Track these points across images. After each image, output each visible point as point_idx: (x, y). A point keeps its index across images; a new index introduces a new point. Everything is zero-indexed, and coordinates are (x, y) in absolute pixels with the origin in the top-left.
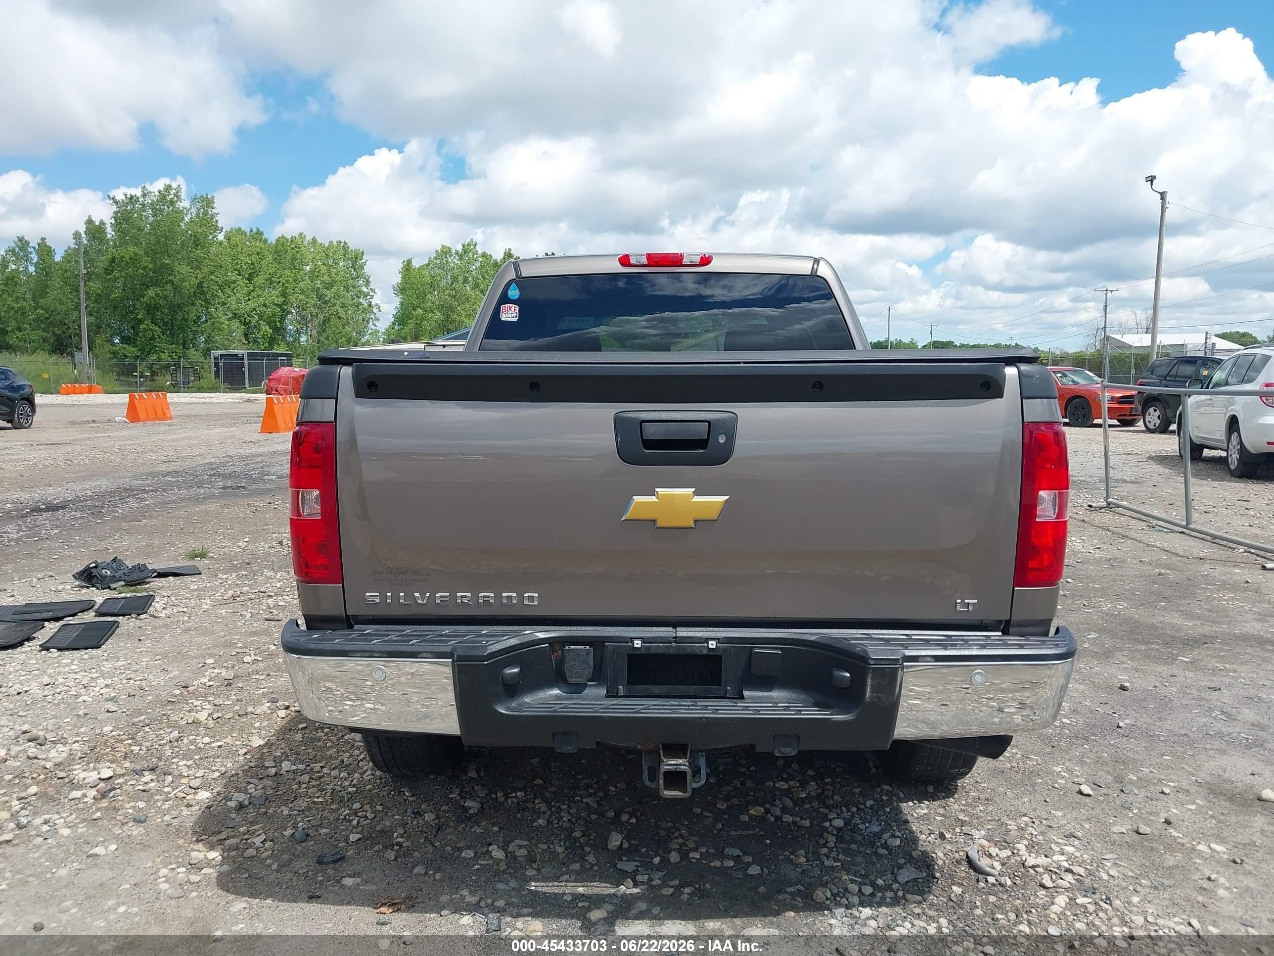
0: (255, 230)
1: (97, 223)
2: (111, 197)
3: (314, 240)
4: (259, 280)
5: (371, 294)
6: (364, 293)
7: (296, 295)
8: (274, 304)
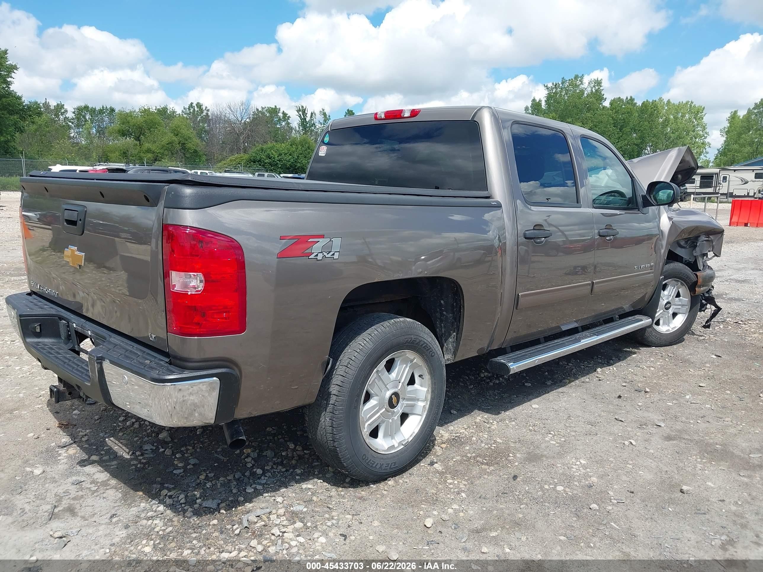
0: (629, 98)
1: (538, 101)
2: (546, 85)
3: (669, 101)
4: (627, 129)
5: (705, 135)
6: (700, 135)
7: (650, 138)
8: (634, 144)
